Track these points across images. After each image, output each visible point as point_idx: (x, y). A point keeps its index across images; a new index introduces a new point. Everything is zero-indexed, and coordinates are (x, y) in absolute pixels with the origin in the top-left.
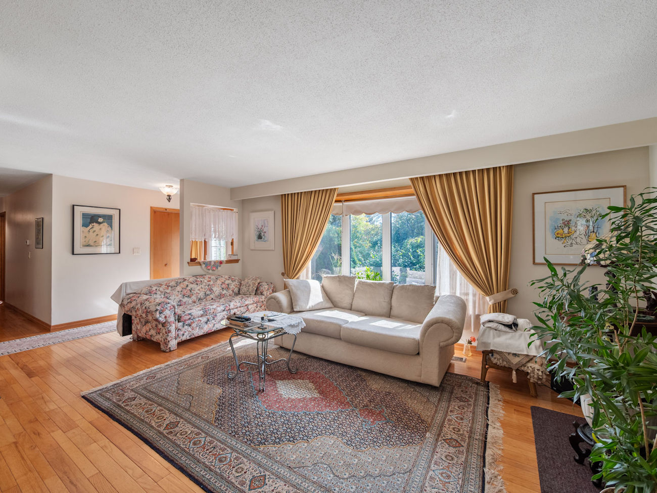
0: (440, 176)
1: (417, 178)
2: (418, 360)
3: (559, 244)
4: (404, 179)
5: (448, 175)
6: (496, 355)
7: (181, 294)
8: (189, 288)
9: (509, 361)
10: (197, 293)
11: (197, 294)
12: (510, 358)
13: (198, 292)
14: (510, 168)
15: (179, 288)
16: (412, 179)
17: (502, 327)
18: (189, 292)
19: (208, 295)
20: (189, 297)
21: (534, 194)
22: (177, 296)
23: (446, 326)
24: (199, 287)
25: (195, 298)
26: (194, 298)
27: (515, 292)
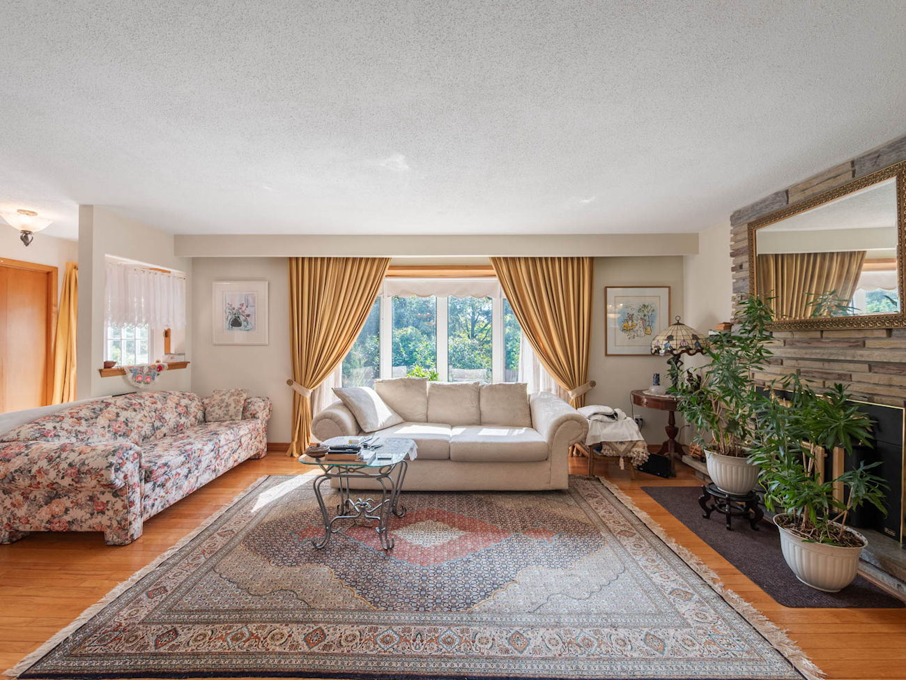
0: (526, 259)
1: (500, 258)
2: (547, 464)
3: (624, 335)
4: (485, 257)
5: (534, 259)
6: (605, 447)
7: (109, 431)
8: (122, 419)
9: (617, 450)
10: (139, 427)
11: (140, 429)
12: (618, 446)
13: (140, 424)
14: (592, 259)
15: (102, 421)
16: (494, 259)
17: (606, 419)
18: (123, 426)
19: (158, 428)
20: (125, 435)
21: (607, 287)
22: (103, 435)
23: (576, 422)
24: (140, 416)
25: (137, 437)
26: (134, 435)
27: (593, 384)
